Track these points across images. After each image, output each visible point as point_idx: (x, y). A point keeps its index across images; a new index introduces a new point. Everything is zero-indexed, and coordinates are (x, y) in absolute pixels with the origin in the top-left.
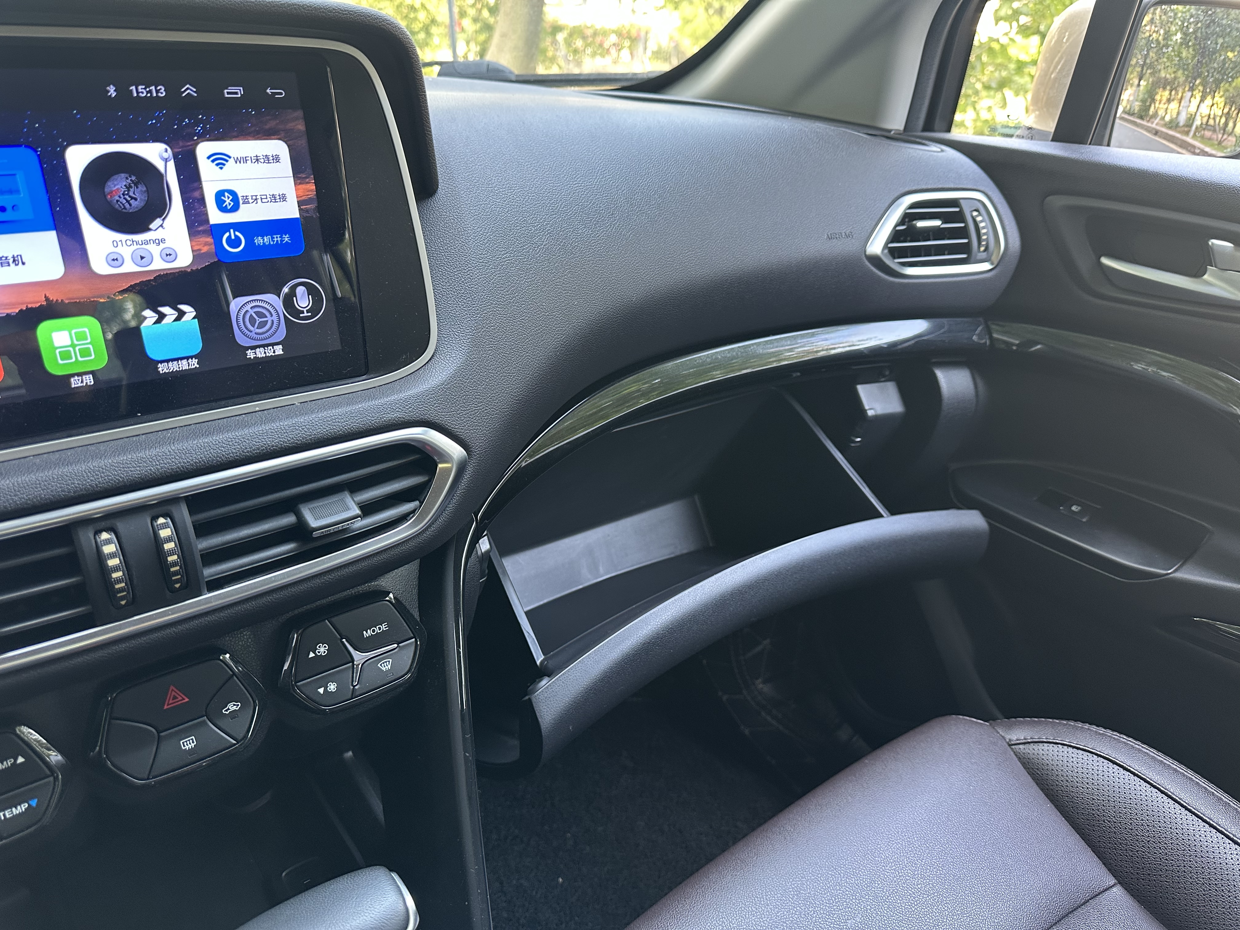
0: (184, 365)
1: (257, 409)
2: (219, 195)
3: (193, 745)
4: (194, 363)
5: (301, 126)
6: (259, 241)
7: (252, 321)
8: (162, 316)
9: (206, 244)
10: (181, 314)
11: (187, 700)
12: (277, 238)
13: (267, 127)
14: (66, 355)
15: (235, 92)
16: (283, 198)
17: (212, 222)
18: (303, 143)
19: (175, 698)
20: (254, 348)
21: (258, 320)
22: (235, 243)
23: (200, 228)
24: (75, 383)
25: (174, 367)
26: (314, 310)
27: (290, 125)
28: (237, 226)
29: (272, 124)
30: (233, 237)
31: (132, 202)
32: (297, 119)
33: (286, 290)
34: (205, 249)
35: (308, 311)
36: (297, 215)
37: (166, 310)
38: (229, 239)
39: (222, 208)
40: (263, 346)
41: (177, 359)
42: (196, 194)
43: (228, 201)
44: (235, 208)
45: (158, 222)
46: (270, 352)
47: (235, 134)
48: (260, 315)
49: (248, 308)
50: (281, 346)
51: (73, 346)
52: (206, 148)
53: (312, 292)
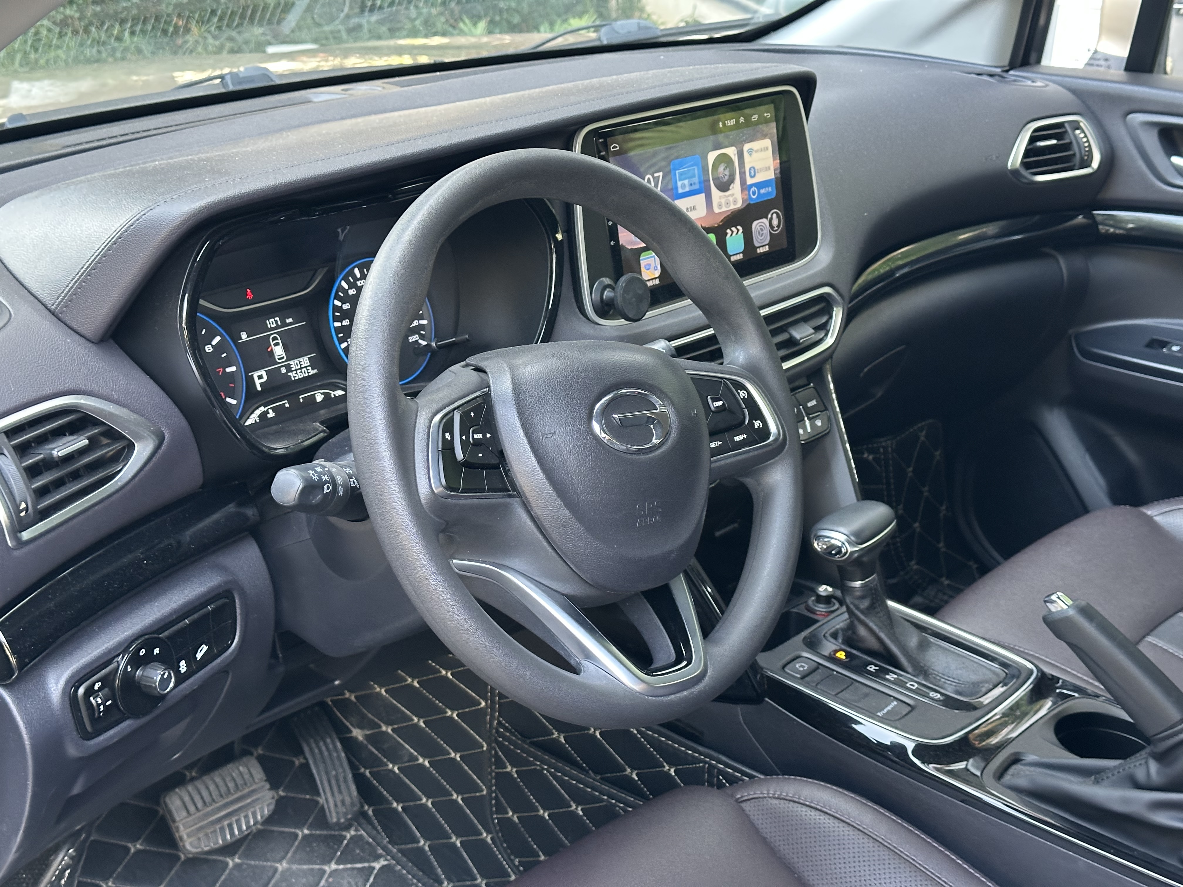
0: (739, 257)
2: (750, 170)
4: (742, 256)
6: (763, 191)
7: (759, 233)
8: (732, 232)
9: (746, 195)
10: (738, 231)
12: (768, 189)
13: (765, 133)
15: (756, 117)
16: (770, 168)
17: (748, 183)
18: (776, 139)
20: (759, 247)
21: (761, 232)
22: (754, 193)
23: (744, 187)
25: (735, 258)
26: (778, 226)
27: (772, 130)
28: (754, 185)
30: (754, 190)
31: (725, 177)
32: (773, 127)
34: (745, 198)
35: (776, 227)
36: (773, 177)
37: (734, 229)
38: (752, 192)
39: (752, 177)
40: (762, 246)
41: (736, 254)
42: (743, 170)
43: (752, 173)
44: (754, 176)
45: (732, 185)
46: (764, 250)
47: (755, 138)
48: (762, 230)
49: (758, 226)
50: (768, 246)
52: (747, 147)
53: (778, 216)
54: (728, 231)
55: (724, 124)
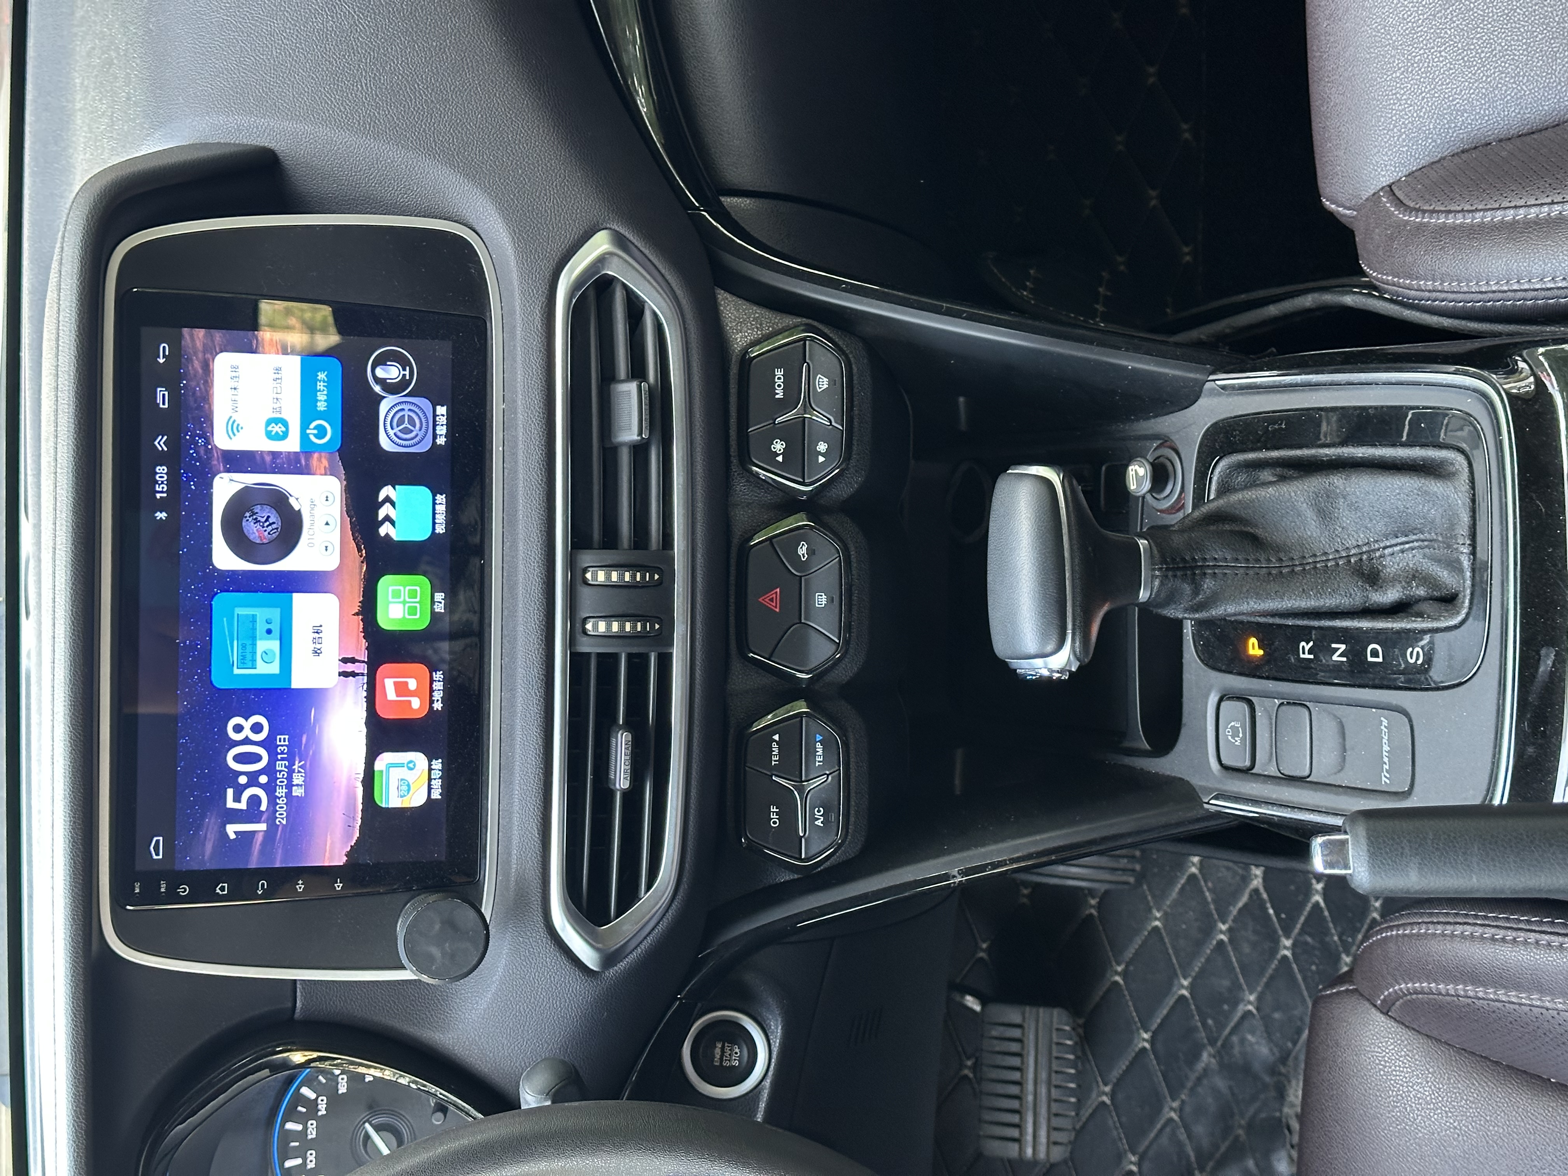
0: (441, 509)
1: (501, 449)
2: (270, 436)
3: (824, 596)
4: (441, 498)
5: (200, 333)
6: (322, 406)
7: (406, 431)
8: (387, 518)
9: (319, 460)
10: (388, 499)
11: (778, 590)
12: (321, 386)
13: (200, 371)
14: (412, 611)
15: (162, 394)
16: (278, 370)
17: (298, 449)
18: (218, 336)
19: (772, 600)
20: (435, 436)
21: (406, 424)
22: (322, 432)
23: (303, 462)
24: (440, 608)
25: (441, 518)
26: (404, 363)
27: (199, 345)
28: (304, 426)
29: (197, 364)
30: (315, 432)
31: (271, 520)
32: (192, 336)
33: (377, 389)
34: (325, 463)
35: (404, 370)
37: (382, 513)
38: (318, 436)
39: (283, 436)
40: (435, 425)
41: (434, 514)
42: (268, 459)
43: (278, 429)
44: (285, 424)
45: (292, 501)
46: (443, 420)
47: (207, 406)
48: (401, 421)
49: (391, 432)
50: (438, 408)
51: (404, 603)
52: (222, 440)
53: (381, 361)
54: (383, 531)
55: (162, 505)
